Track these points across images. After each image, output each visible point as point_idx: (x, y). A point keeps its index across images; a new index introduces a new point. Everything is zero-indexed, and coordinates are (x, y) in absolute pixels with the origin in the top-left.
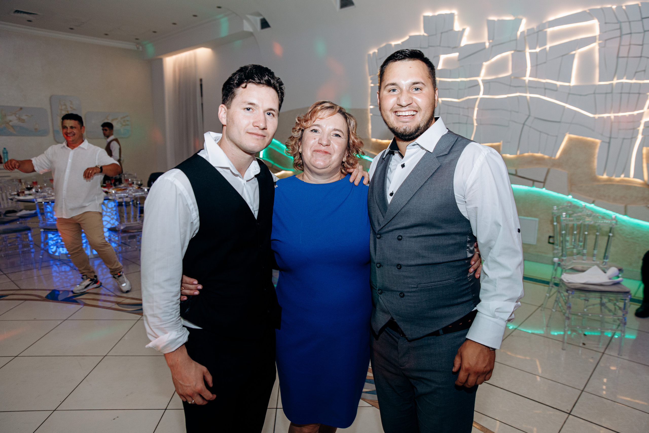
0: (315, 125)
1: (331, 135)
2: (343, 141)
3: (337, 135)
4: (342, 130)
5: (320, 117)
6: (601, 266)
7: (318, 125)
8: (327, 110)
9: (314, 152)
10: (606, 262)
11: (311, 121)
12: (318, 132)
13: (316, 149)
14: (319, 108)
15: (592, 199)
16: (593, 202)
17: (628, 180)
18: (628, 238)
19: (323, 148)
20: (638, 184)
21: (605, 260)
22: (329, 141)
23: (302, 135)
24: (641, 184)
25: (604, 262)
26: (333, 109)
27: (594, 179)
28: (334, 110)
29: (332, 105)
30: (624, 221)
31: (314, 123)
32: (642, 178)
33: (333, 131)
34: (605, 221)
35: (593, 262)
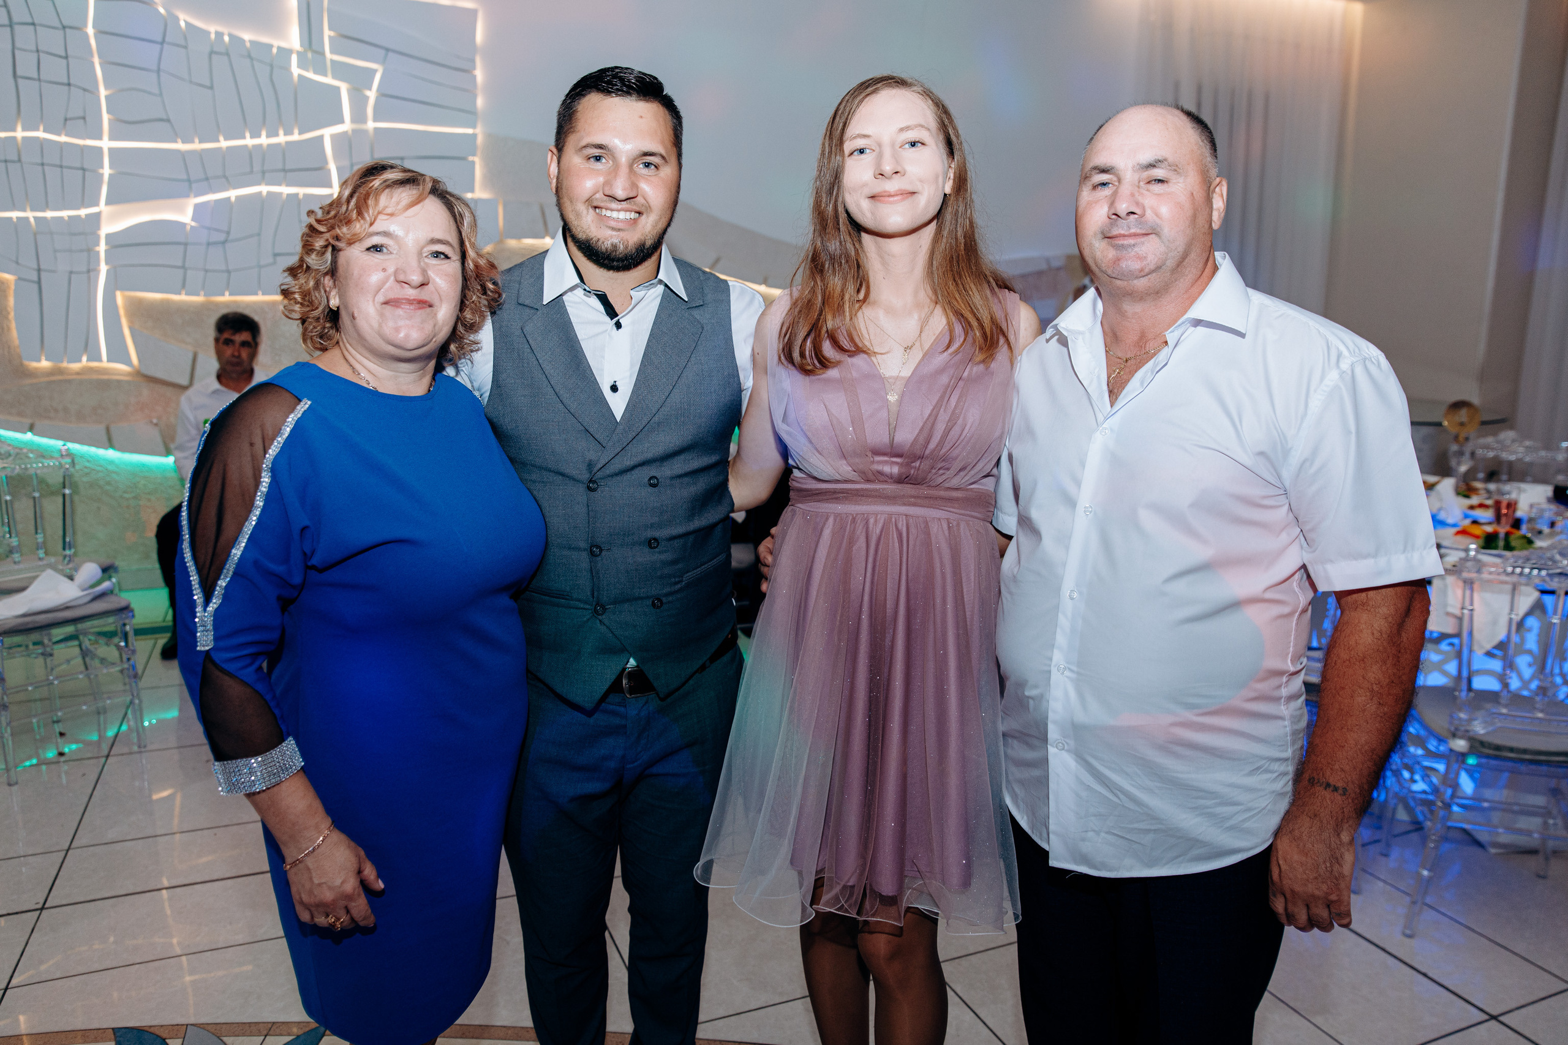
0: (377, 234)
1: (425, 255)
2: (453, 267)
3: (437, 254)
4: (450, 240)
5: (389, 211)
6: (60, 567)
7: (386, 234)
8: (401, 190)
9: (388, 307)
10: (70, 556)
11: (362, 221)
12: (385, 250)
13: (391, 295)
14: (377, 183)
15: (27, 421)
16: (31, 428)
17: (98, 367)
18: (127, 499)
19: (411, 293)
20: (121, 375)
21: (68, 552)
22: (424, 272)
23: (334, 262)
24: (129, 374)
25: (65, 557)
26: (418, 184)
27: (23, 372)
28: (421, 187)
29: (410, 174)
30: (111, 462)
31: (374, 228)
32: (128, 362)
33: (428, 244)
34: (46, 462)
35: (41, 563)
